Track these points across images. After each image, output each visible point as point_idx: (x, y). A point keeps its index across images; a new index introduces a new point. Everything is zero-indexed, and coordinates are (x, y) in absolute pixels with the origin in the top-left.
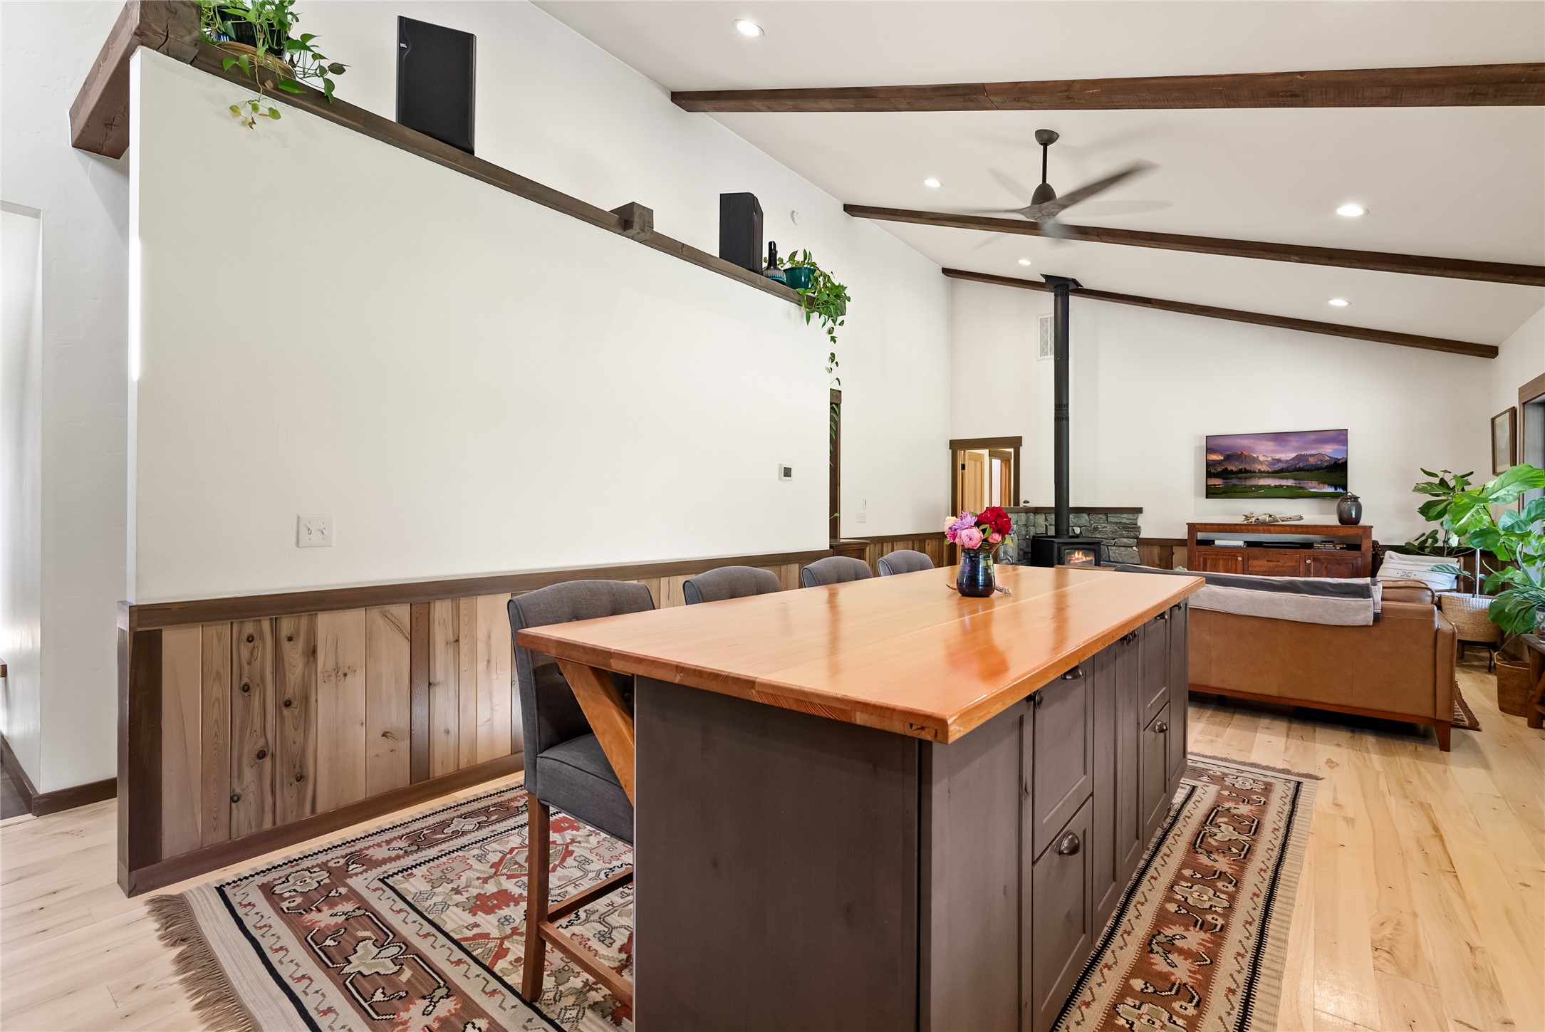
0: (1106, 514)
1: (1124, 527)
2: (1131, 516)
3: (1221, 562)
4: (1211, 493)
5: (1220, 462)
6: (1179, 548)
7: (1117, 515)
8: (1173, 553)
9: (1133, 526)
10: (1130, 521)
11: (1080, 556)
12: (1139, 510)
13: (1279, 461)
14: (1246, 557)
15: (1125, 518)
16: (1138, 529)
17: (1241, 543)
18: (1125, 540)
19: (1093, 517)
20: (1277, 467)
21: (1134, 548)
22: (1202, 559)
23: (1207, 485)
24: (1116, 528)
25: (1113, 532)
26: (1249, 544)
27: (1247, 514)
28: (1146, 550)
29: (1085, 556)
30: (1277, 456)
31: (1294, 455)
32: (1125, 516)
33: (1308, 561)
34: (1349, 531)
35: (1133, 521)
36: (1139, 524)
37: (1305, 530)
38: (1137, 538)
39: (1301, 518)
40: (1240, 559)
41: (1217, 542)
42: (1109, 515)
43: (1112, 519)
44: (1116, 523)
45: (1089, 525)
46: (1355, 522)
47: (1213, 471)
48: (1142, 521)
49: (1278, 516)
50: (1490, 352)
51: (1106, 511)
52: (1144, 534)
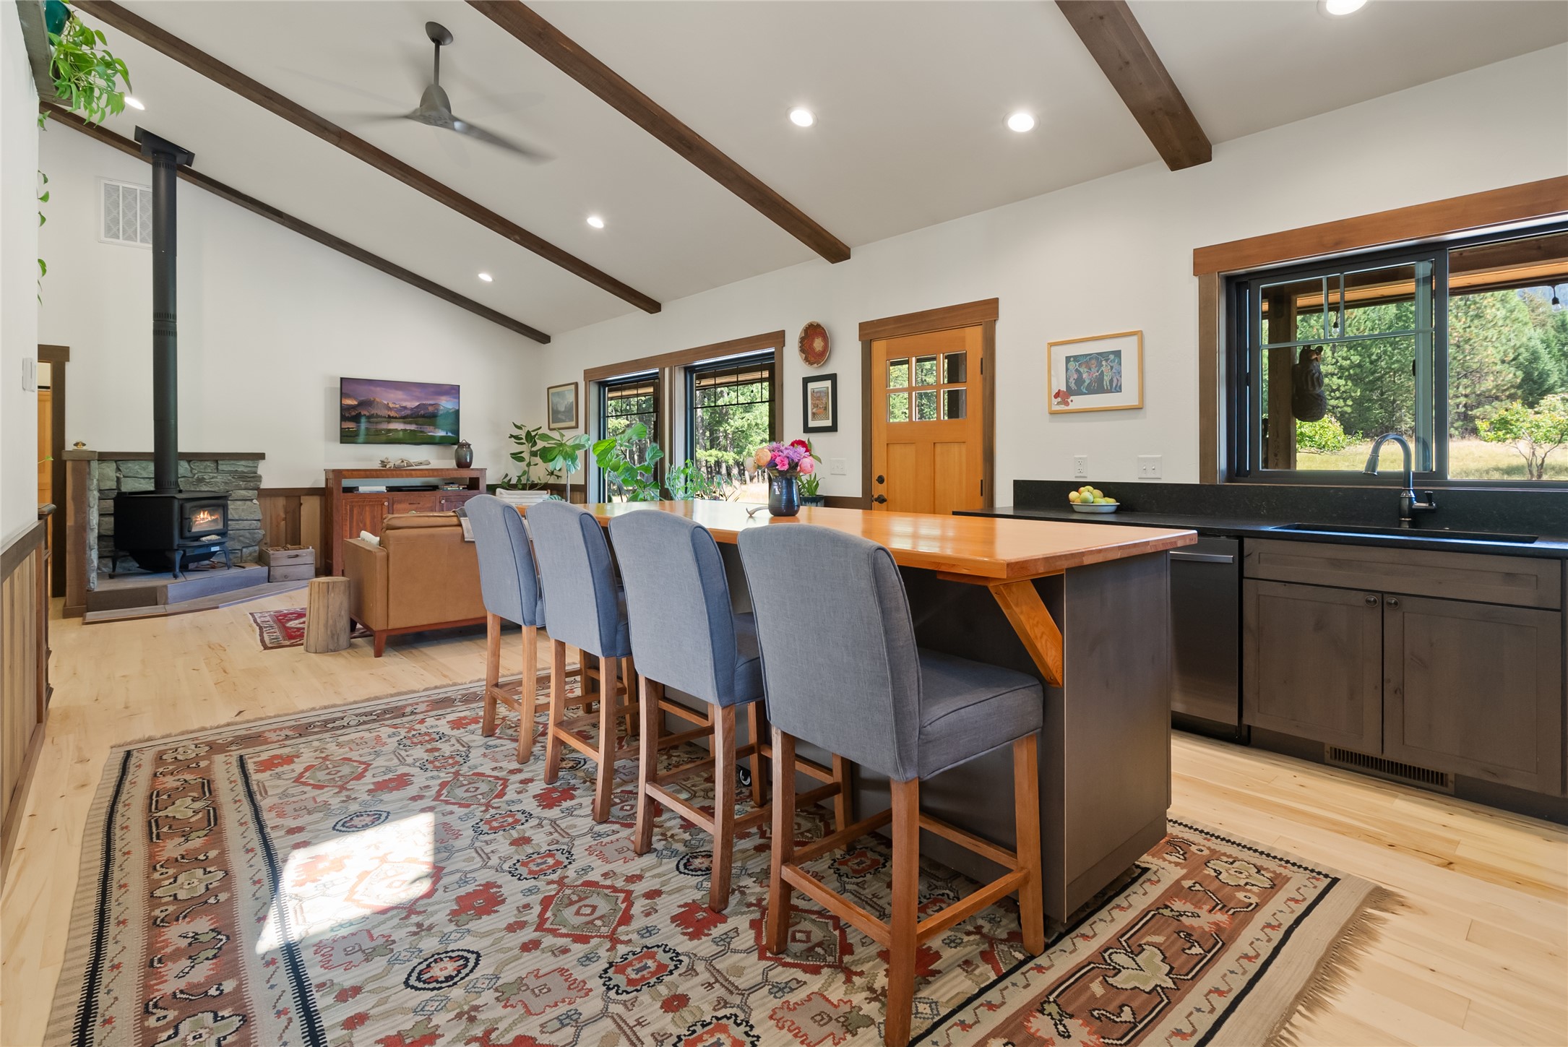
0: (217, 461)
1: (243, 476)
2: (250, 463)
3: (367, 508)
4: (347, 437)
5: (353, 407)
6: (307, 497)
7: (232, 462)
8: (301, 504)
9: (252, 475)
10: (249, 469)
11: (206, 516)
12: (261, 456)
13: (405, 408)
14: (391, 502)
15: (241, 466)
16: (259, 478)
17: (383, 489)
18: (243, 493)
19: (196, 465)
20: (404, 413)
21: (255, 501)
22: (348, 508)
23: (341, 429)
24: (230, 478)
25: (226, 483)
26: (390, 489)
27: (383, 459)
28: (268, 502)
29: (211, 515)
30: (404, 404)
31: (417, 404)
32: (243, 463)
33: (443, 502)
34: (466, 474)
35: (253, 469)
36: (259, 472)
37: (431, 473)
38: (258, 489)
39: (429, 463)
40: (386, 504)
41: (362, 489)
42: (220, 462)
43: (224, 466)
44: (230, 472)
45: (190, 475)
46: (468, 465)
47: (347, 415)
48: (262, 468)
49: (411, 461)
50: (544, 338)
51: (216, 458)
52: (265, 484)
